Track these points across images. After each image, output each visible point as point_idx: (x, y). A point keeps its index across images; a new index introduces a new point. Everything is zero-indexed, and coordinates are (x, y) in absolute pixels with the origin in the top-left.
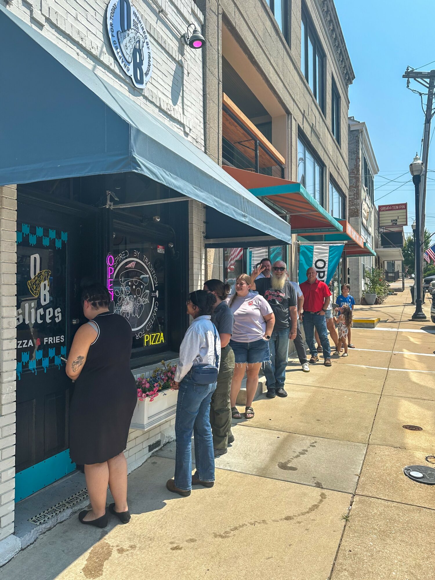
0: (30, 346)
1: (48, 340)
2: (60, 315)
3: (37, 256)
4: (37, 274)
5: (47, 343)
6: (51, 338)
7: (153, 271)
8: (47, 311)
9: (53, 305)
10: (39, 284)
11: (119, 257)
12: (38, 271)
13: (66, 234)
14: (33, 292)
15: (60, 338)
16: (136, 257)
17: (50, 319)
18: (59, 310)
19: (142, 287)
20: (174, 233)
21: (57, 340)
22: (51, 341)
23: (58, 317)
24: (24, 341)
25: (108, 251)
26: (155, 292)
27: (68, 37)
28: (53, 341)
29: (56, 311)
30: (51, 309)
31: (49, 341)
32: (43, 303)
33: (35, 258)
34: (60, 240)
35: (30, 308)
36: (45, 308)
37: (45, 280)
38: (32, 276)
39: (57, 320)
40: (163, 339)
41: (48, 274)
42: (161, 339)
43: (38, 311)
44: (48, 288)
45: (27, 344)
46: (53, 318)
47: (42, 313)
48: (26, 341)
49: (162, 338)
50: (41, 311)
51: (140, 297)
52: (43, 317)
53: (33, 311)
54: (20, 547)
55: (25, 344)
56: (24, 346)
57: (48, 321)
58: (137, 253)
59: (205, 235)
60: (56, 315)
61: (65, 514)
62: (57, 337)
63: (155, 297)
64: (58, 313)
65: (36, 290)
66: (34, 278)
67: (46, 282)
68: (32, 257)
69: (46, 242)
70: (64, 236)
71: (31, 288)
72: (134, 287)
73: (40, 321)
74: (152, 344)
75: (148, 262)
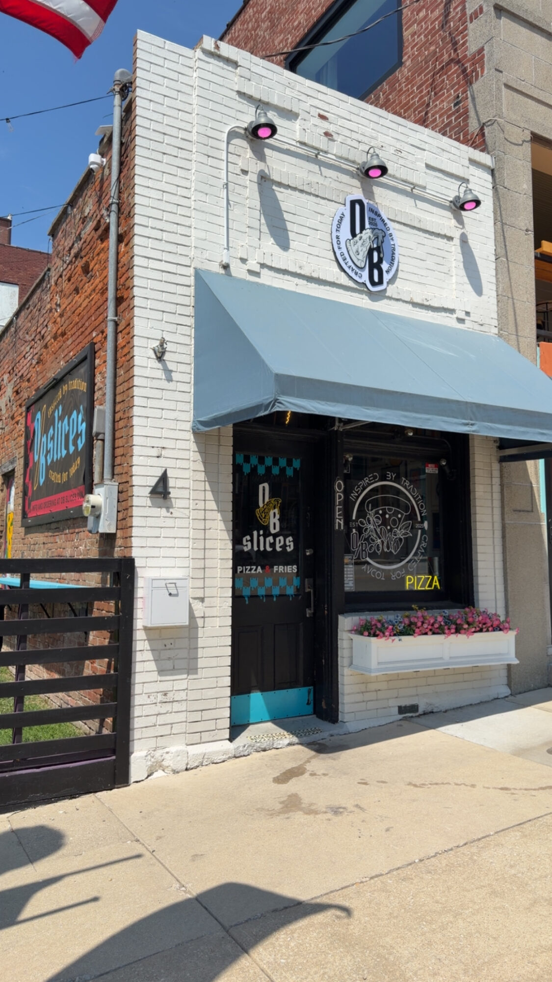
0: (259, 572)
1: (278, 568)
2: (292, 544)
3: (266, 485)
4: (266, 503)
5: (277, 571)
6: (282, 567)
7: (418, 496)
8: (277, 539)
9: (283, 532)
10: (268, 513)
11: (365, 481)
12: (267, 499)
13: (299, 461)
14: (261, 519)
15: (292, 568)
16: (391, 481)
17: (280, 547)
18: (291, 538)
19: (399, 516)
20: (449, 446)
21: (288, 569)
22: (282, 570)
23: (290, 546)
24: (252, 567)
25: (337, 476)
26: (422, 522)
27: (285, 272)
28: (284, 570)
29: (287, 540)
30: (281, 538)
31: (280, 569)
32: (273, 531)
33: (264, 487)
34: (292, 468)
35: (259, 536)
36: (275, 536)
37: (274, 508)
38: (261, 504)
39: (289, 549)
40: (438, 584)
41: (278, 502)
42: (434, 584)
43: (267, 539)
44: (278, 516)
45: (256, 570)
46: (284, 546)
47: (272, 541)
48: (254, 567)
49: (436, 582)
50: (270, 539)
51: (397, 528)
52: (273, 545)
53: (262, 538)
54: (234, 753)
55: (254, 570)
56: (253, 572)
57: (278, 549)
58: (391, 476)
59: (498, 444)
60: (288, 544)
61: (281, 742)
62: (289, 567)
63: (423, 529)
64: (290, 542)
65: (264, 518)
66: (263, 507)
67: (276, 511)
68: (261, 487)
69: (276, 471)
70: (297, 464)
71: (259, 517)
72: (387, 516)
73: (269, 549)
74: (419, 588)
75: (409, 486)
